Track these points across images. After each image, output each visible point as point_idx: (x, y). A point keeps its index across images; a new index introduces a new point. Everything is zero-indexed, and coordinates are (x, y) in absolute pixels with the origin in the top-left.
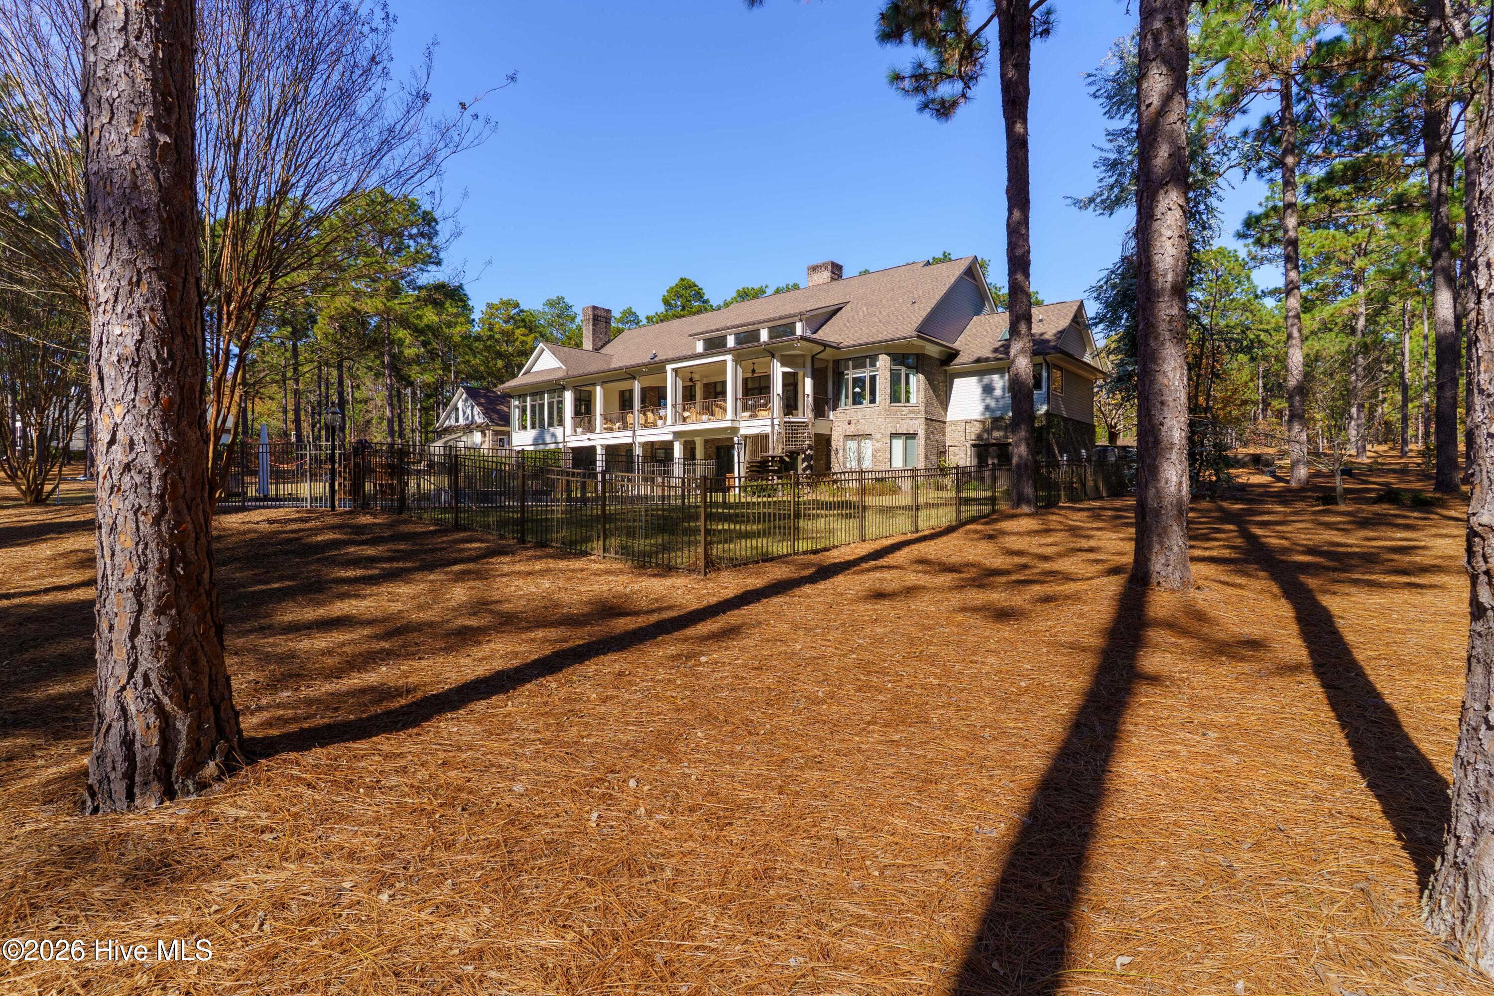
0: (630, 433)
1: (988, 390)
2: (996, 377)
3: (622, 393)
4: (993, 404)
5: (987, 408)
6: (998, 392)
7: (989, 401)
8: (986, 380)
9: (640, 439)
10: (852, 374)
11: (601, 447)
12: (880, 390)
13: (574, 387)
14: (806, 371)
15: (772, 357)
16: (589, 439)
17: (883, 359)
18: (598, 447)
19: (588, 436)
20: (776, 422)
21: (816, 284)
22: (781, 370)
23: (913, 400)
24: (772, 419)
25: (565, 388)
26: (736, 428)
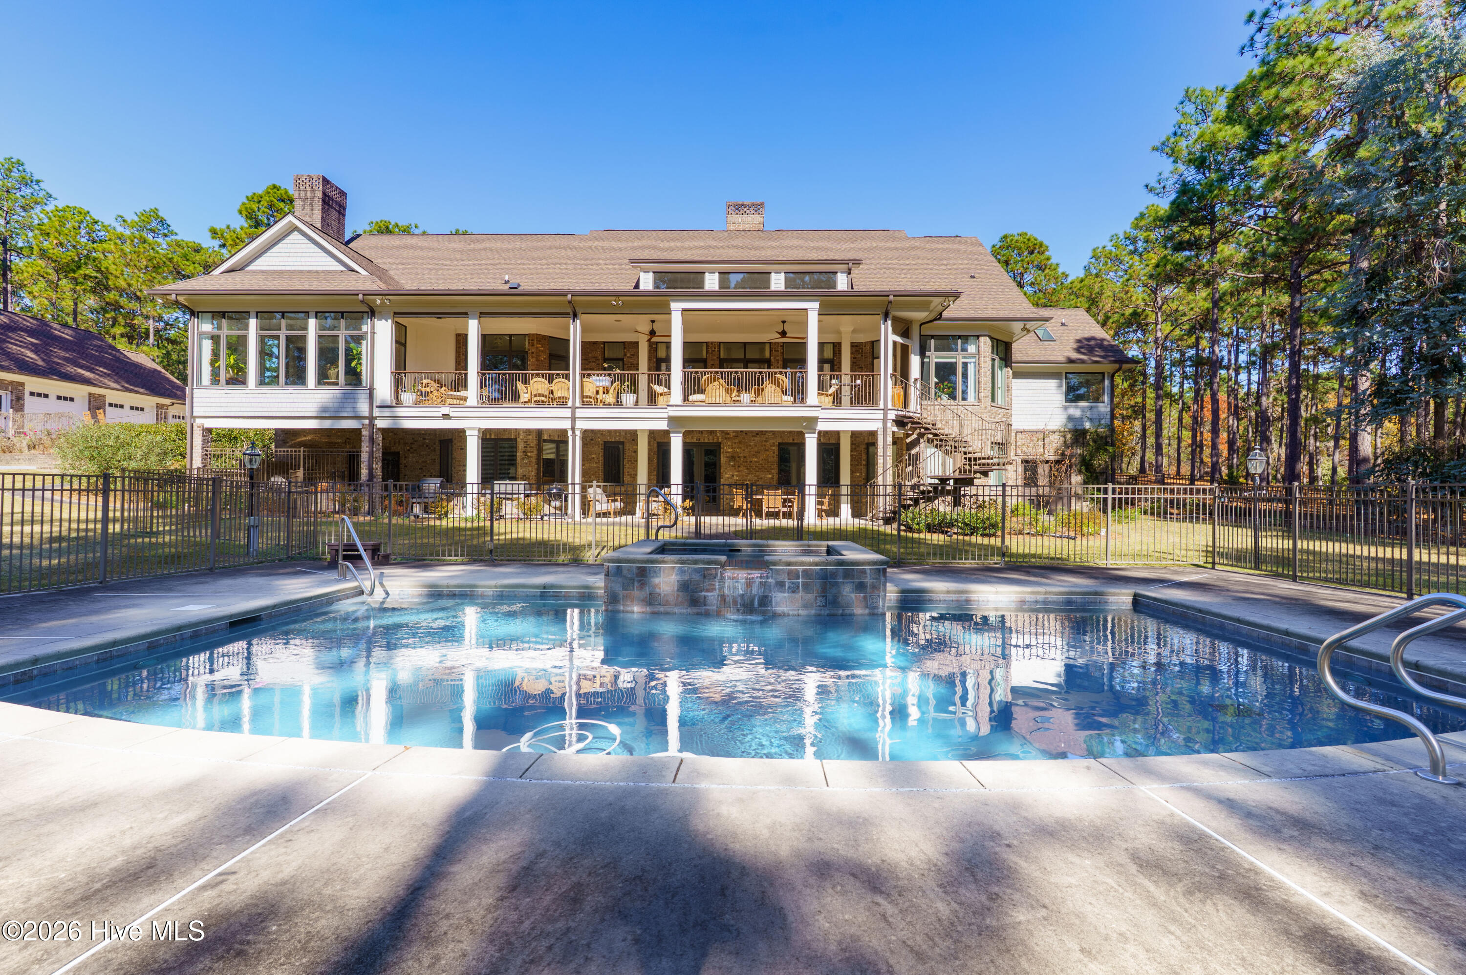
0: (565, 412)
9: (581, 425)
10: (935, 357)
11: (476, 433)
12: (978, 383)
13: (395, 313)
14: (914, 345)
15: (886, 316)
16: (446, 417)
17: (985, 343)
18: (468, 433)
19: (445, 410)
20: (892, 415)
21: (740, 228)
22: (893, 338)
23: (1000, 400)
24: (885, 410)
25: (372, 313)
26: (815, 420)
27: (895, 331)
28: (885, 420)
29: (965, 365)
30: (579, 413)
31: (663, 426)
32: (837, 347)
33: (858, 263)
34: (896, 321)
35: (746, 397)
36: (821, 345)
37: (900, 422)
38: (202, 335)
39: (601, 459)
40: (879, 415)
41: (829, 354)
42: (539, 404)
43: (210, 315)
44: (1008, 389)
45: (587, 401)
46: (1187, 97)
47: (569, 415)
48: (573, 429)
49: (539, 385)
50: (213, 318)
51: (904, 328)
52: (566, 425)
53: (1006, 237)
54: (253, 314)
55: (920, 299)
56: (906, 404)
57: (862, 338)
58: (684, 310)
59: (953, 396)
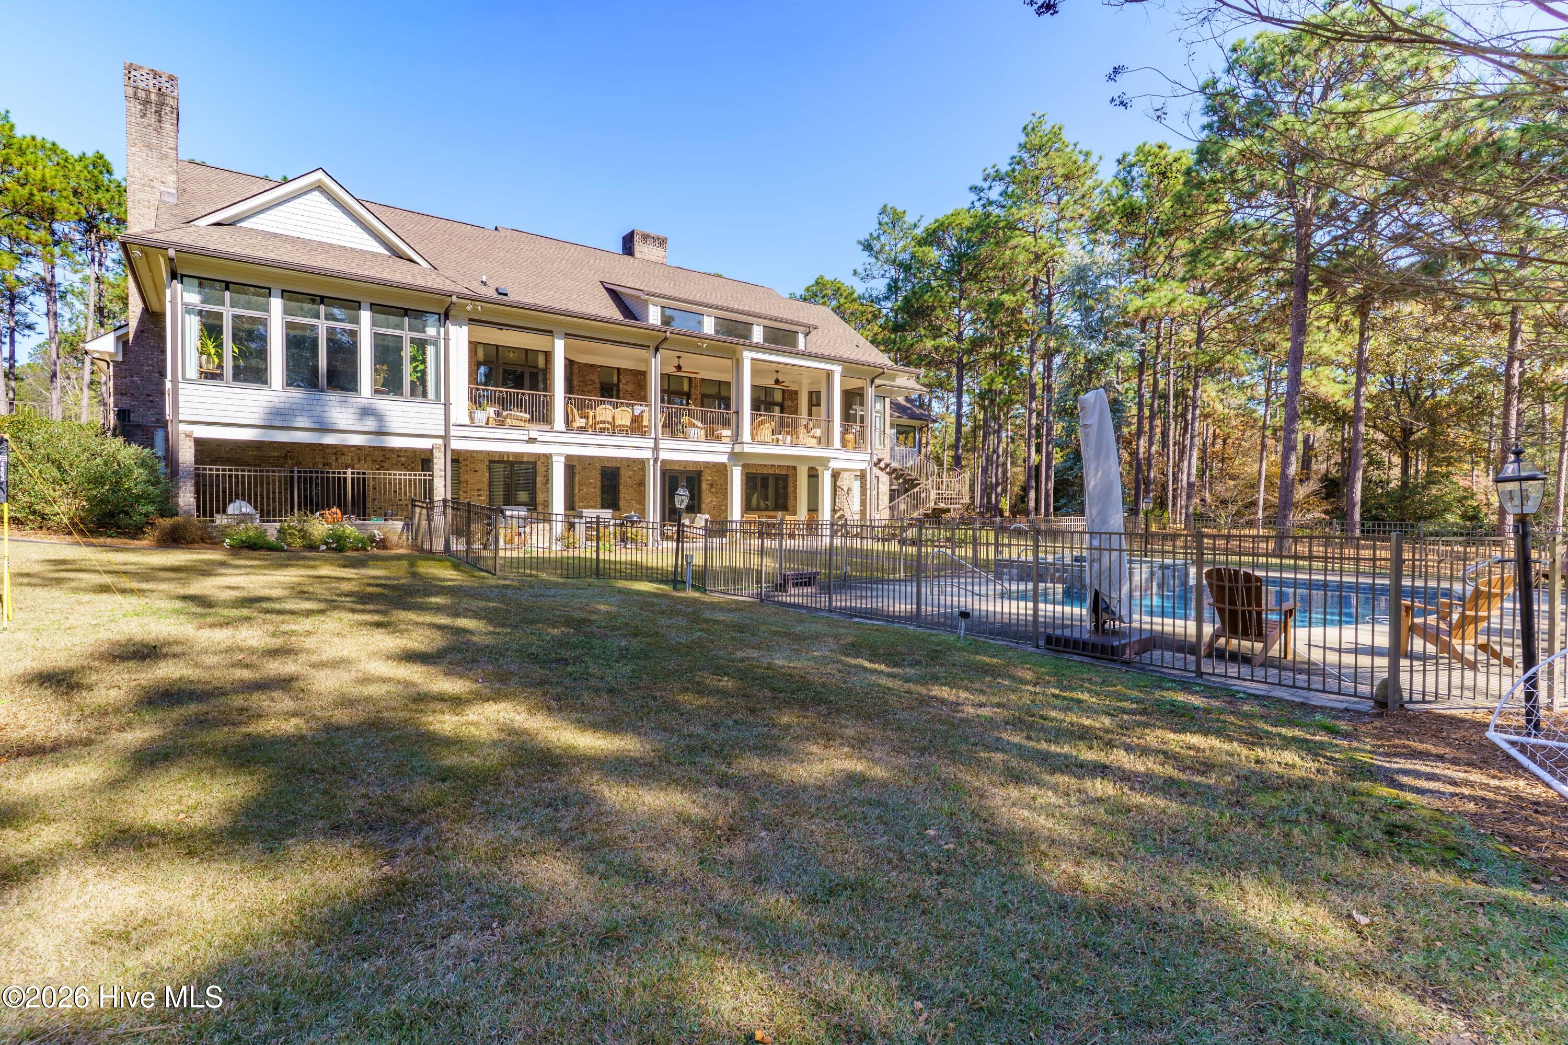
11: (563, 459)
13: (470, 320)
16: (531, 441)
18: (555, 458)
19: (533, 433)
21: (647, 258)
25: (445, 316)
26: (828, 459)
30: (663, 444)
31: (724, 459)
33: (815, 328)
35: (786, 438)
36: (841, 392)
38: (189, 309)
39: (599, 484)
40: (867, 457)
43: (196, 282)
46: (883, 211)
47: (652, 445)
48: (656, 460)
49: (606, 411)
50: (200, 285)
52: (647, 454)
54: (276, 291)
58: (753, 359)
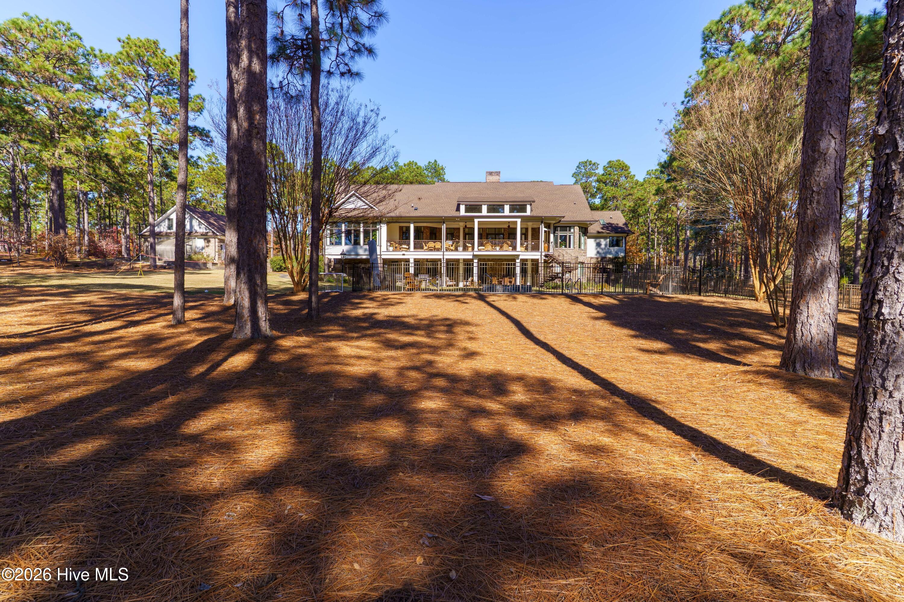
0: (442, 253)
1: (599, 245)
2: (602, 240)
3: (401, 228)
4: (601, 251)
5: (598, 252)
6: (603, 246)
7: (598, 249)
8: (598, 241)
9: (446, 257)
10: (559, 233)
11: (413, 260)
12: (574, 242)
13: (387, 222)
14: (552, 230)
15: (542, 222)
16: (404, 255)
17: (577, 229)
18: (410, 260)
19: (404, 253)
20: (543, 254)
21: (491, 181)
22: (544, 229)
23: (582, 247)
24: (541, 252)
25: (381, 222)
26: (519, 255)
27: (545, 227)
28: (541, 255)
29: (570, 236)
30: (445, 253)
31: (471, 258)
32: (527, 229)
33: (534, 202)
34: (545, 223)
35: (498, 248)
36: (521, 229)
37: (546, 256)
40: (539, 254)
41: (524, 231)
42: (431, 250)
44: (585, 243)
45: (447, 250)
48: (443, 259)
49: (431, 244)
51: (548, 226)
52: (441, 257)
53: (610, 162)
54: (344, 222)
55: (553, 218)
56: (548, 250)
57: (535, 226)
58: (479, 221)
59: (566, 247)
